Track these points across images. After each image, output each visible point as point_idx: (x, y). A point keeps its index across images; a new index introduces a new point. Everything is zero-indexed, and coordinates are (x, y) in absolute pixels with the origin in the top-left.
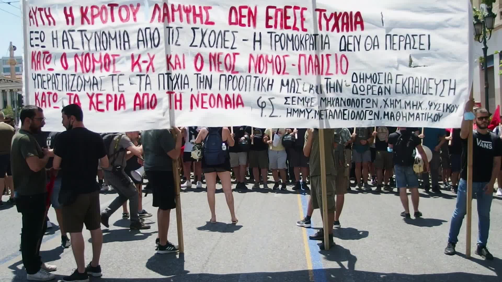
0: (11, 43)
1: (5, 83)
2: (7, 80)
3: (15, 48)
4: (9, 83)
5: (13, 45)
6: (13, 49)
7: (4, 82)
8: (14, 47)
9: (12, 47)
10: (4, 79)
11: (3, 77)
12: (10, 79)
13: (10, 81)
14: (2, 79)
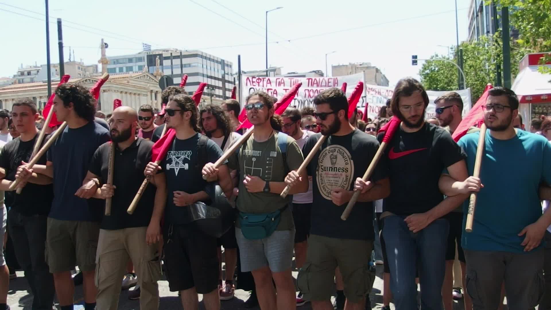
0: (102, 40)
1: (91, 83)
2: (92, 80)
3: (106, 46)
4: (94, 83)
5: (105, 42)
6: (105, 46)
7: (89, 82)
8: (106, 44)
9: (104, 44)
10: (89, 80)
11: (88, 77)
12: (90, 78)
13: (95, 81)
14: (87, 80)
